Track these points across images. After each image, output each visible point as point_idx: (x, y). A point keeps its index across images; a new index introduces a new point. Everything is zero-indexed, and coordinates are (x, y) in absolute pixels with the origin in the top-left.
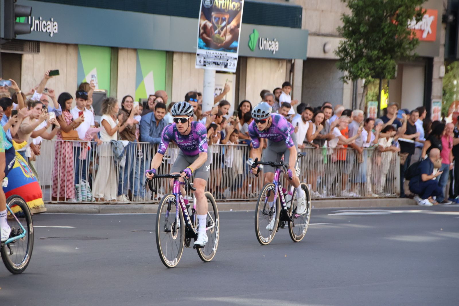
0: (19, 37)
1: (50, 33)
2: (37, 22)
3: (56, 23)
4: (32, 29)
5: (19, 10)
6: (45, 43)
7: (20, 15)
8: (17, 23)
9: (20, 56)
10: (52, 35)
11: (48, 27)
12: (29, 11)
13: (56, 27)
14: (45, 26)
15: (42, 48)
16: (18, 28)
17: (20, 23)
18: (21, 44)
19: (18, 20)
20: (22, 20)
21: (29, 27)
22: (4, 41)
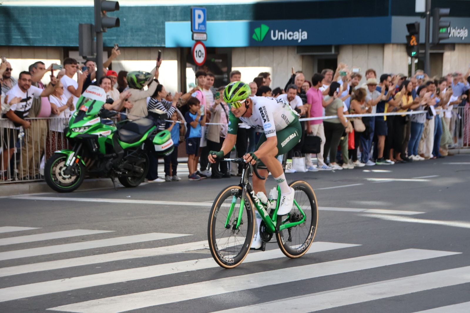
0: (442, 42)
1: (462, 37)
2: (454, 31)
3: (466, 31)
4: (450, 36)
5: (442, 24)
6: (459, 44)
7: (443, 27)
8: (440, 33)
9: (442, 55)
10: (463, 38)
11: (461, 34)
12: (448, 24)
13: (467, 33)
14: (459, 33)
15: (457, 47)
16: (440, 36)
17: (442, 33)
18: (443, 46)
19: (441, 30)
20: (444, 30)
21: (448, 34)
22: (431, 45)
